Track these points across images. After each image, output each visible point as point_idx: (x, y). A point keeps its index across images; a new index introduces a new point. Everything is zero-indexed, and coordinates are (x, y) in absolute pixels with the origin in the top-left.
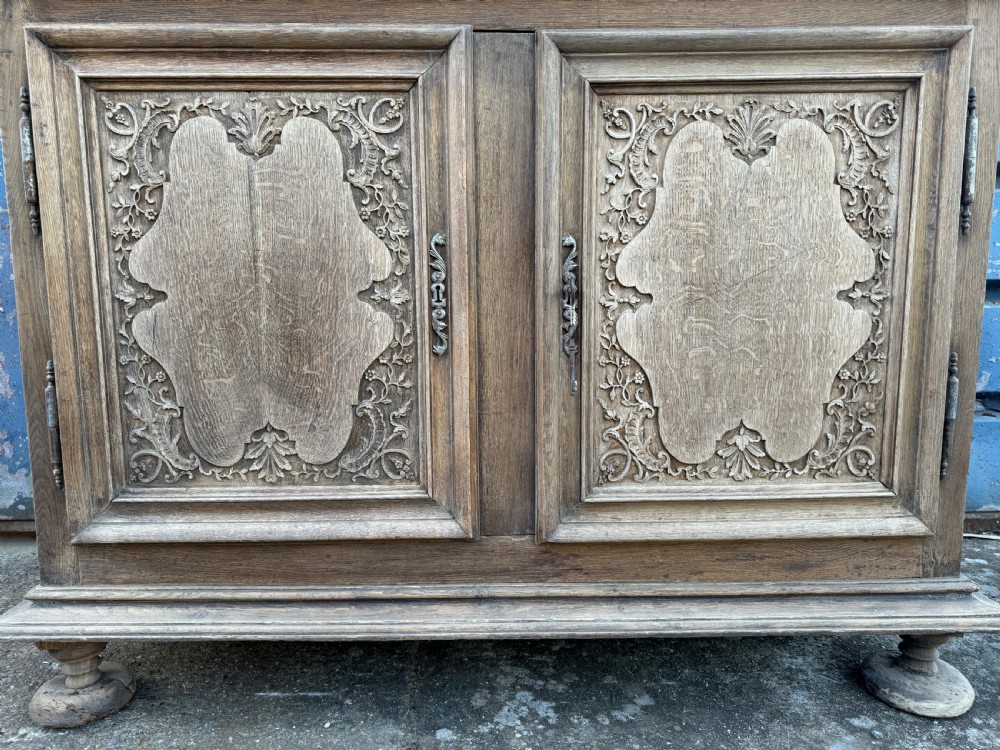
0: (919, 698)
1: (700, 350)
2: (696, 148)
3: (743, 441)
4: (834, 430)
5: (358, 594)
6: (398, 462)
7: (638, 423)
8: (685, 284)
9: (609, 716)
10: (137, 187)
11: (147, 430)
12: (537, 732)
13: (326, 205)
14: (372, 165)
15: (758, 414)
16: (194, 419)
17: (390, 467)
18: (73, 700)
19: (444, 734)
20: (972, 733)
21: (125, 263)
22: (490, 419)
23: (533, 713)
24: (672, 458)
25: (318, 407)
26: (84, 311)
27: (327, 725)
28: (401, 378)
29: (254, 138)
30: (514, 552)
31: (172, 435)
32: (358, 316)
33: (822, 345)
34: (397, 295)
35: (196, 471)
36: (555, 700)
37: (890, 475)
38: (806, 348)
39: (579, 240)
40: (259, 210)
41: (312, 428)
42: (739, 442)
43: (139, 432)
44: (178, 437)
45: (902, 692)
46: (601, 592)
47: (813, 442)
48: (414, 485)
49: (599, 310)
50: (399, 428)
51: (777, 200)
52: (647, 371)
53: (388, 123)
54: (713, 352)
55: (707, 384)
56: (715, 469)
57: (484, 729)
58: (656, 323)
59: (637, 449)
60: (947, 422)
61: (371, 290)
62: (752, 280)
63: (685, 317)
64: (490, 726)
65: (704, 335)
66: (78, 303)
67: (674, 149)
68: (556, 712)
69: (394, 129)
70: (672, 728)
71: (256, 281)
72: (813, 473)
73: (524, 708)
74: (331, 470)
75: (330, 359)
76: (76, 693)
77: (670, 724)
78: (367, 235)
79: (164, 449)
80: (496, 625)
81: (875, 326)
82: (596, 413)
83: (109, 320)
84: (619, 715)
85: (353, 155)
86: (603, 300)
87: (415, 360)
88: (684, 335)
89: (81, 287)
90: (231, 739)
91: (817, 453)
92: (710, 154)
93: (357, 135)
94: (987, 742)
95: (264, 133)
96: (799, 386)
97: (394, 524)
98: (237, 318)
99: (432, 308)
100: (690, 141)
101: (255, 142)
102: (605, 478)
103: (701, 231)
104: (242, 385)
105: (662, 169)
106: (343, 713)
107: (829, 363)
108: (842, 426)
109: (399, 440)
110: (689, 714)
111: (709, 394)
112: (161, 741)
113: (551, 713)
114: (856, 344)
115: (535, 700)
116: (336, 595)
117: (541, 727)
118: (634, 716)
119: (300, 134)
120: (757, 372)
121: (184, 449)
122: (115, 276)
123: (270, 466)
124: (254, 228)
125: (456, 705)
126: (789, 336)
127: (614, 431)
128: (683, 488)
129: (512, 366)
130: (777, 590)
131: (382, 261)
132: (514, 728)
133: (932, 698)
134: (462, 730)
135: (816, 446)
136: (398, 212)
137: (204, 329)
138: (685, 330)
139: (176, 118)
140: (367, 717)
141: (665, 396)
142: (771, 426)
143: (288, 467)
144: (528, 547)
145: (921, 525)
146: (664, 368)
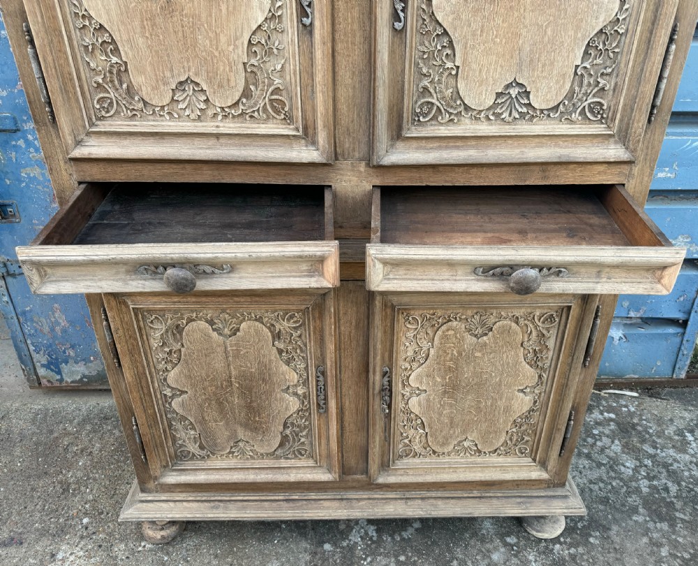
0: (538, 531)
1: (448, 411)
2: (451, 332)
3: (466, 444)
4: (511, 439)
5: (287, 498)
6: (303, 452)
7: (418, 437)
8: (443, 386)
9: (400, 535)
10: (167, 350)
11: (184, 441)
12: (367, 545)
13: (264, 356)
14: (287, 339)
15: (475, 434)
16: (206, 438)
17: (299, 454)
18: (163, 533)
19: (327, 547)
20: (557, 546)
21: (165, 379)
22: (347, 434)
23: (366, 533)
24: (433, 450)
25: (264, 433)
26: (147, 398)
27: (276, 542)
28: (303, 421)
29: (226, 330)
30: (358, 481)
31: (195, 443)
32: (282, 399)
33: (507, 410)
34: (300, 391)
35: (208, 456)
36: (377, 525)
37: (536, 456)
38: (500, 410)
39: (391, 369)
40: (230, 359)
41: (262, 440)
42: (465, 444)
43: (180, 442)
44: (198, 443)
45: (531, 527)
46: (398, 497)
47: (500, 444)
48: (311, 460)
49: (400, 395)
50: (303, 440)
51: (491, 353)
52: (422, 419)
53: (295, 322)
54: (455, 411)
55: (451, 423)
56: (453, 454)
57: (345, 544)
58: (428, 400)
59: (417, 447)
60: (565, 439)
61: (288, 388)
62: (475, 384)
63: (442, 399)
64: (347, 542)
65: (451, 406)
66: (144, 395)
67: (439, 332)
68: (377, 533)
69: (297, 325)
70: (426, 543)
71: (231, 385)
72: (499, 455)
73: (362, 530)
74: (272, 455)
75: (269, 415)
76: (162, 529)
77: (426, 540)
78: (285, 368)
79: (193, 448)
80: (349, 514)
81: (535, 402)
82: (398, 433)
83: (160, 402)
84: (405, 535)
85: (277, 336)
86: (402, 392)
87: (310, 414)
88: (441, 405)
89: (144, 389)
90: (235, 549)
91: (502, 448)
92: (458, 335)
93: (278, 327)
94: (561, 552)
95: (231, 327)
96: (495, 424)
97: (302, 475)
98: (223, 400)
99: (318, 396)
100: (448, 330)
101: (227, 331)
102: (401, 457)
103: (452, 365)
104: (227, 424)
105: (433, 340)
106: (282, 533)
107: (511, 416)
108: (515, 438)
109: (303, 443)
110: (436, 533)
111: (452, 427)
112: (205, 551)
113: (374, 534)
114: (526, 409)
115: (367, 525)
116: (277, 498)
117: (369, 542)
118: (412, 534)
119: (249, 327)
120: (476, 419)
121: (202, 447)
122: (160, 384)
123: (243, 453)
124: (229, 365)
125: (332, 527)
126: (492, 406)
127: (406, 441)
128: (437, 461)
129: (357, 414)
130: (479, 495)
131: (293, 377)
132: (357, 543)
133: (544, 532)
134: (335, 544)
135: (502, 445)
136: (301, 358)
137: (207, 404)
138: (442, 403)
139: (185, 322)
140: (293, 536)
141: (431, 428)
142: (480, 439)
143: (251, 454)
144: (365, 479)
145: (547, 475)
146: (431, 418)
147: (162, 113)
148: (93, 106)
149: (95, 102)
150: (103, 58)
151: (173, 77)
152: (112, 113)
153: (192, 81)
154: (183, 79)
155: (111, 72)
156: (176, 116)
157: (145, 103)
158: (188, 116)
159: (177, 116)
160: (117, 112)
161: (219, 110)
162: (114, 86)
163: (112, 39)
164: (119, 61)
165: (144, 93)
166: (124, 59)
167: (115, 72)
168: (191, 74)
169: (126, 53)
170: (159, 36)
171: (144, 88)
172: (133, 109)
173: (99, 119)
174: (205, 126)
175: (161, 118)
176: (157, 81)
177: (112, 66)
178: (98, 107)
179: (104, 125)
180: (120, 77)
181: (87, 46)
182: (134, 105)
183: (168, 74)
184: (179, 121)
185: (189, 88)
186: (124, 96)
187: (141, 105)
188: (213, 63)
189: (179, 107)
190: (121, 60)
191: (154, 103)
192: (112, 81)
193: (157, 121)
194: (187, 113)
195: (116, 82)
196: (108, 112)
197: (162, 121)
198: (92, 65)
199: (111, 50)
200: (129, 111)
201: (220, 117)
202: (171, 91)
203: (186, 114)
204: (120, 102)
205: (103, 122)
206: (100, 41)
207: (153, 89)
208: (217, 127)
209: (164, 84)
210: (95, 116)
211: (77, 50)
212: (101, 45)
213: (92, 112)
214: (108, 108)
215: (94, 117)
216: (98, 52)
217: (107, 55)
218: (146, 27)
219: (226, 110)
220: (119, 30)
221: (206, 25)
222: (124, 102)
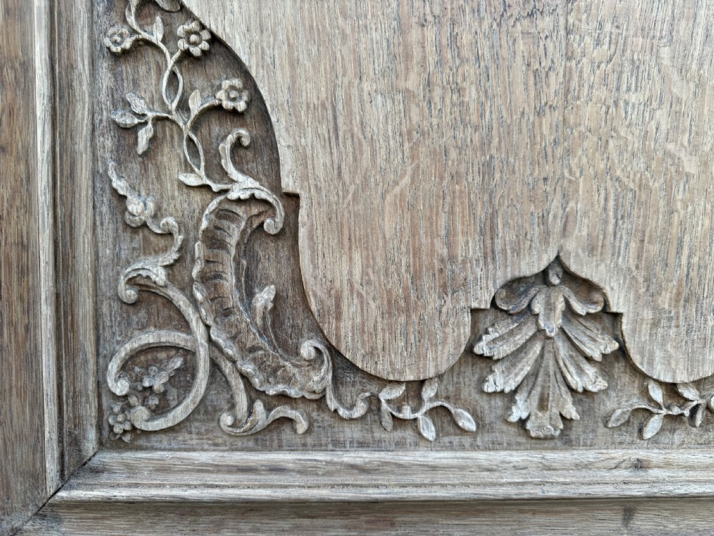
147: (407, 413)
148: (100, 384)
149: (114, 366)
150: (192, 180)
151: (489, 255)
152: (178, 414)
153: (570, 277)
154: (530, 266)
155: (214, 240)
156: (468, 422)
157: (342, 366)
158: (522, 423)
159: (471, 426)
160: (206, 411)
161: (657, 394)
162: (216, 298)
163: (256, 99)
164: (263, 194)
165: (346, 325)
166: (288, 184)
167: (233, 240)
168: (571, 245)
169: (303, 160)
170: (460, 91)
171: (350, 309)
172: (283, 398)
173: (111, 441)
174: (587, 466)
175: (398, 434)
176: (416, 277)
177: (224, 214)
178: (121, 387)
179: (131, 469)
180: (254, 259)
181: (134, 129)
182: (288, 380)
183: (468, 246)
184: (474, 447)
185: (550, 307)
186: (254, 338)
187: (321, 378)
188: (670, 201)
189: (489, 388)
190: (276, 187)
191: (382, 369)
192: (210, 279)
193: (378, 445)
194: (518, 413)
195: (229, 282)
196: (158, 412)
197: (400, 445)
198: (135, 206)
199: (238, 144)
200: (259, 407)
201: (654, 425)
202: (467, 318)
203: (514, 418)
204: (227, 367)
205: (129, 456)
206: (196, 105)
207: (391, 307)
208: (639, 465)
209: (444, 286)
210: (99, 428)
211: (82, 144)
212: (196, 127)
213: (90, 412)
214: (163, 395)
215: (92, 434)
216: (171, 156)
217: (215, 170)
218: (417, 53)
219: (690, 393)
220: (294, 63)
221: (665, 52)
222: (249, 368)
